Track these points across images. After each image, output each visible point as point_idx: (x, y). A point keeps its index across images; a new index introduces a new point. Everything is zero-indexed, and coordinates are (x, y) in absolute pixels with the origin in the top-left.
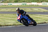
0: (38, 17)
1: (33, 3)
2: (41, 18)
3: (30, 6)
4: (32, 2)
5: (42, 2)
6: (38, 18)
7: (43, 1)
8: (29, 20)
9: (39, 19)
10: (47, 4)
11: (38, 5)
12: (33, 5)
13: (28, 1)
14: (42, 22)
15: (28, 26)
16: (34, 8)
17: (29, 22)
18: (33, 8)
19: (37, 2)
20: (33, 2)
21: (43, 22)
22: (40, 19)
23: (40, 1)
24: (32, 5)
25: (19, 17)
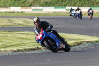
0: (24, 36)
1: (13, 9)
2: (30, 40)
3: (6, 14)
4: (10, 6)
5: (31, 6)
6: (23, 39)
7: (33, 4)
8: (58, 41)
9: (26, 42)
10: (42, 10)
11: (24, 12)
12: (14, 12)
13: (2, 5)
14: (32, 47)
15: (57, 52)
16: (14, 19)
17: (58, 44)
18: (12, 19)
19: (22, 6)
20: (13, 5)
21: (34, 47)
22: (28, 41)
23: (28, 5)
24: (12, 12)
25: (41, 35)
